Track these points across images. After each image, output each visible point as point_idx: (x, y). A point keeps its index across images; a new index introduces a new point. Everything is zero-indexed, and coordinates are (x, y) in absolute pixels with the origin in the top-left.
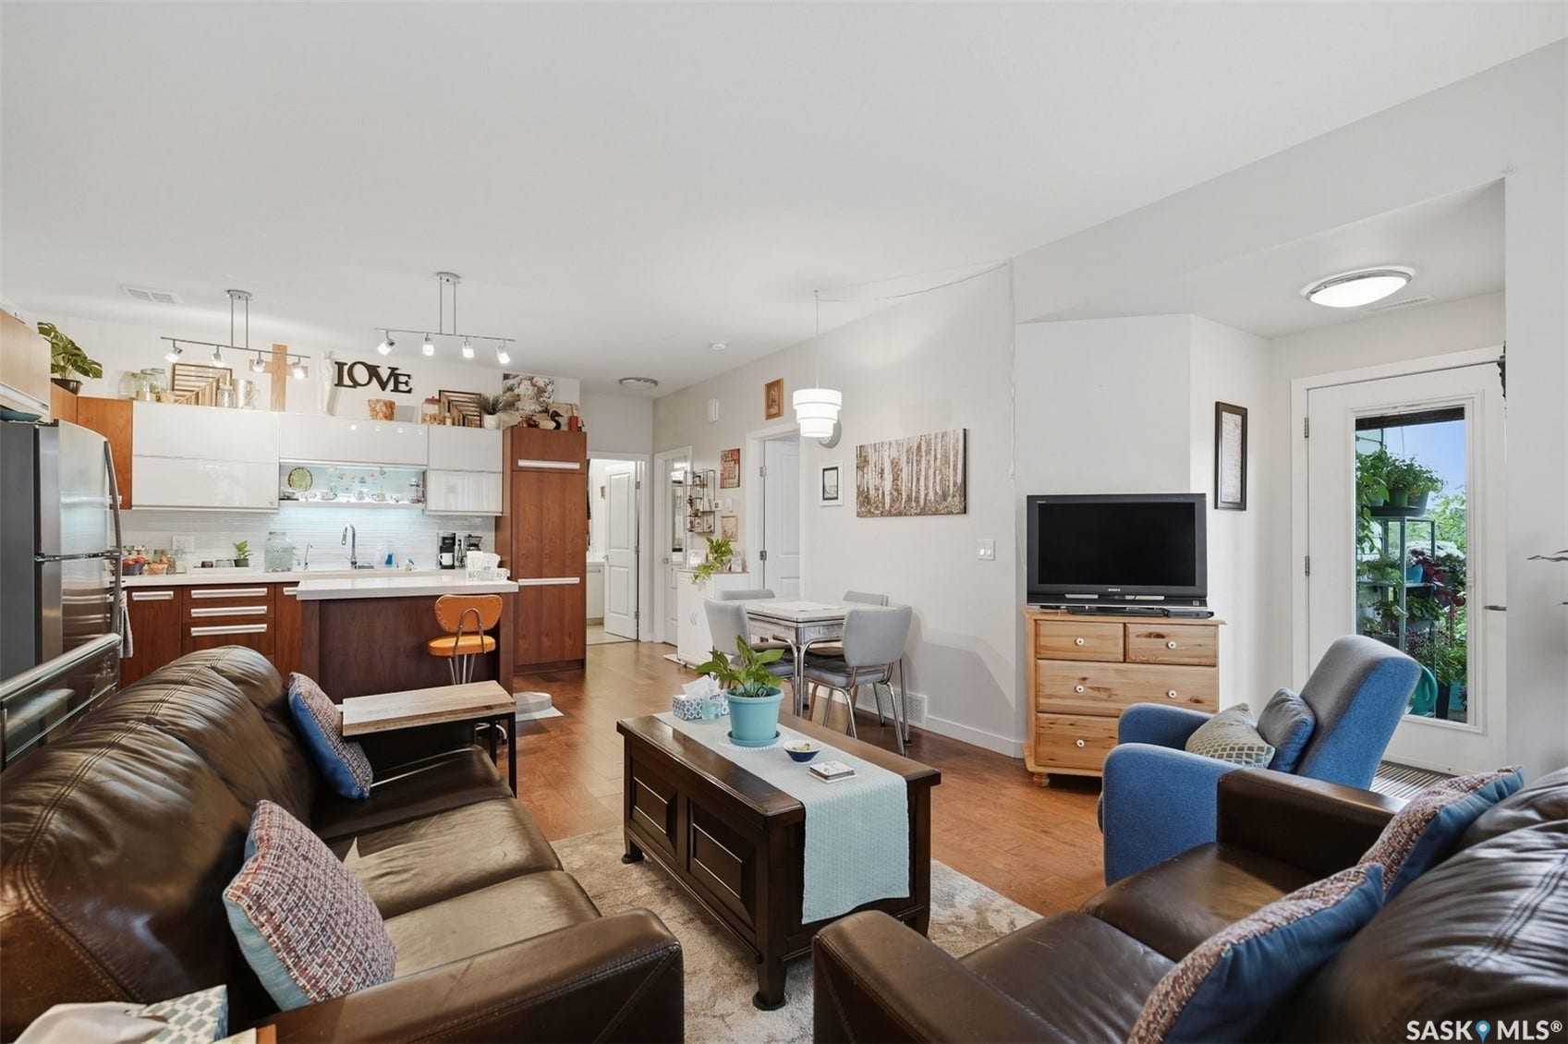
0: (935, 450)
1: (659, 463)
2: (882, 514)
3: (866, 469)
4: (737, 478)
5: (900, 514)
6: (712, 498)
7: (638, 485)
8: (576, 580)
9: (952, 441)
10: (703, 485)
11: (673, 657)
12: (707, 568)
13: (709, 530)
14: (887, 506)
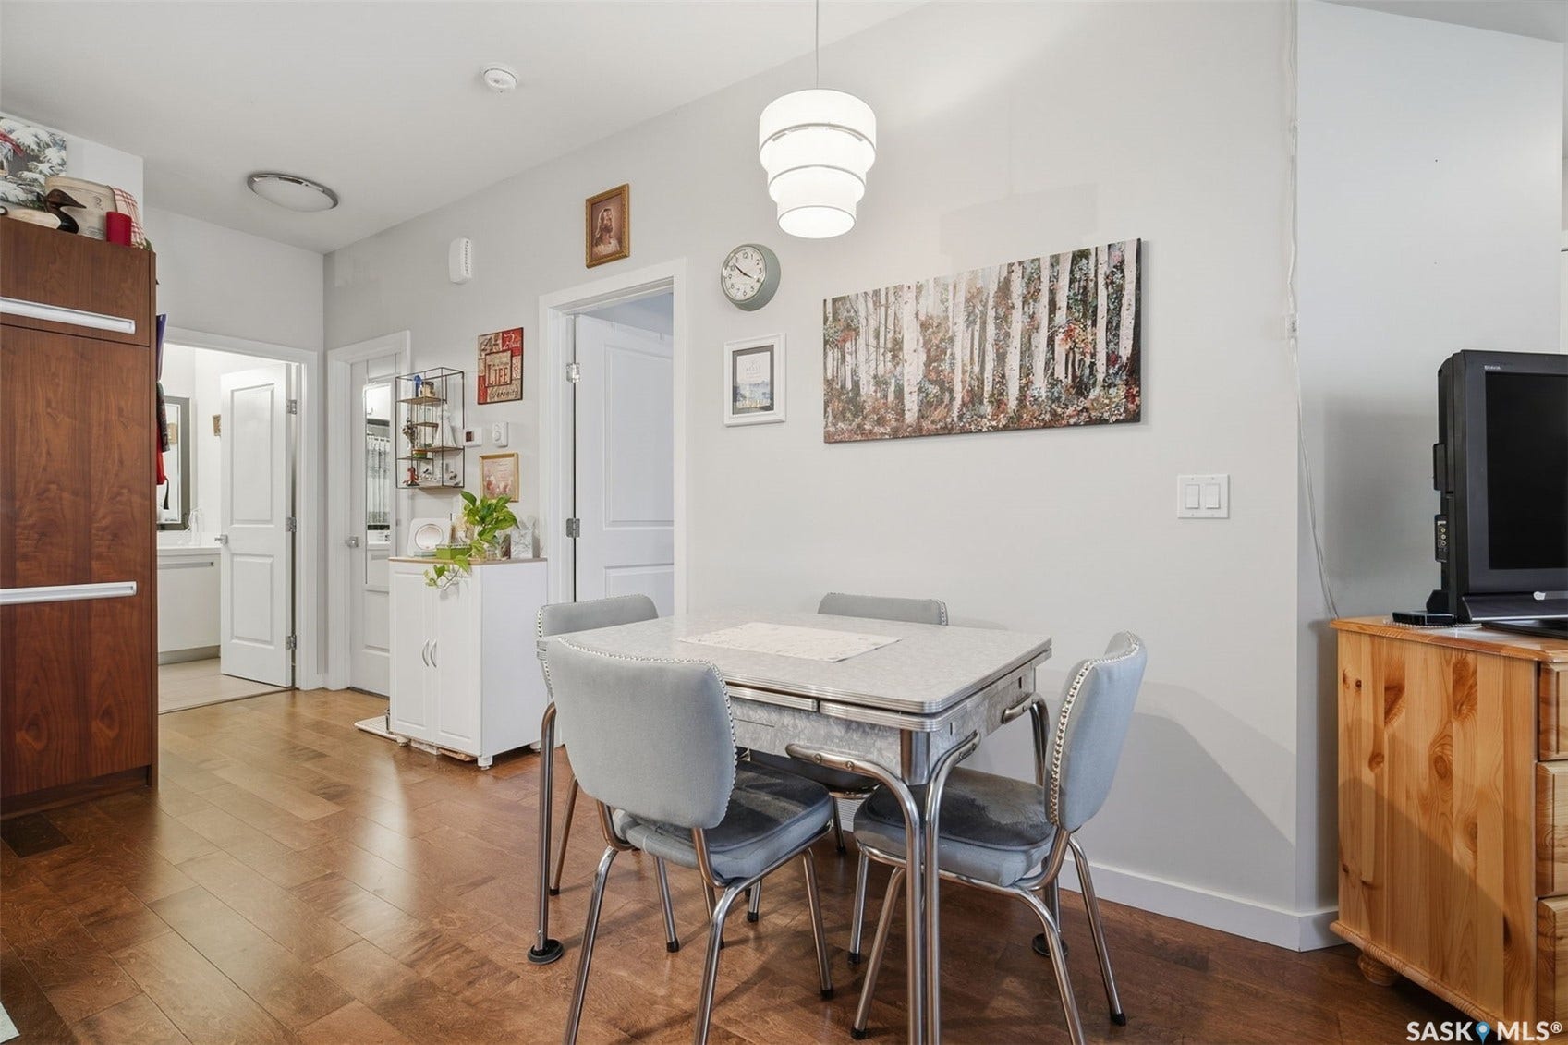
0: (1052, 292)
1: (337, 367)
2: (895, 435)
3: (848, 345)
4: (516, 383)
5: (947, 431)
6: (458, 424)
7: (292, 407)
8: (127, 588)
9: (1103, 269)
10: (436, 401)
11: (376, 725)
12: (458, 554)
13: (452, 483)
14: (910, 417)
